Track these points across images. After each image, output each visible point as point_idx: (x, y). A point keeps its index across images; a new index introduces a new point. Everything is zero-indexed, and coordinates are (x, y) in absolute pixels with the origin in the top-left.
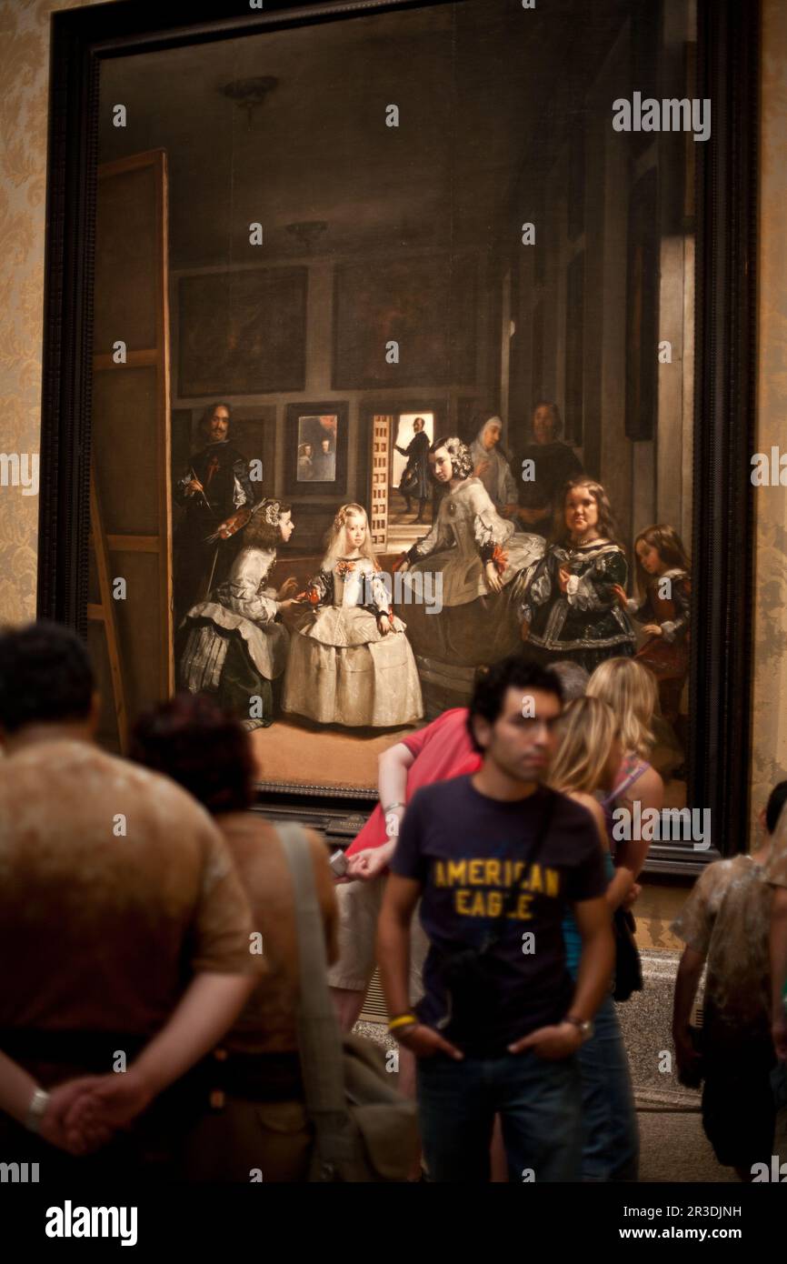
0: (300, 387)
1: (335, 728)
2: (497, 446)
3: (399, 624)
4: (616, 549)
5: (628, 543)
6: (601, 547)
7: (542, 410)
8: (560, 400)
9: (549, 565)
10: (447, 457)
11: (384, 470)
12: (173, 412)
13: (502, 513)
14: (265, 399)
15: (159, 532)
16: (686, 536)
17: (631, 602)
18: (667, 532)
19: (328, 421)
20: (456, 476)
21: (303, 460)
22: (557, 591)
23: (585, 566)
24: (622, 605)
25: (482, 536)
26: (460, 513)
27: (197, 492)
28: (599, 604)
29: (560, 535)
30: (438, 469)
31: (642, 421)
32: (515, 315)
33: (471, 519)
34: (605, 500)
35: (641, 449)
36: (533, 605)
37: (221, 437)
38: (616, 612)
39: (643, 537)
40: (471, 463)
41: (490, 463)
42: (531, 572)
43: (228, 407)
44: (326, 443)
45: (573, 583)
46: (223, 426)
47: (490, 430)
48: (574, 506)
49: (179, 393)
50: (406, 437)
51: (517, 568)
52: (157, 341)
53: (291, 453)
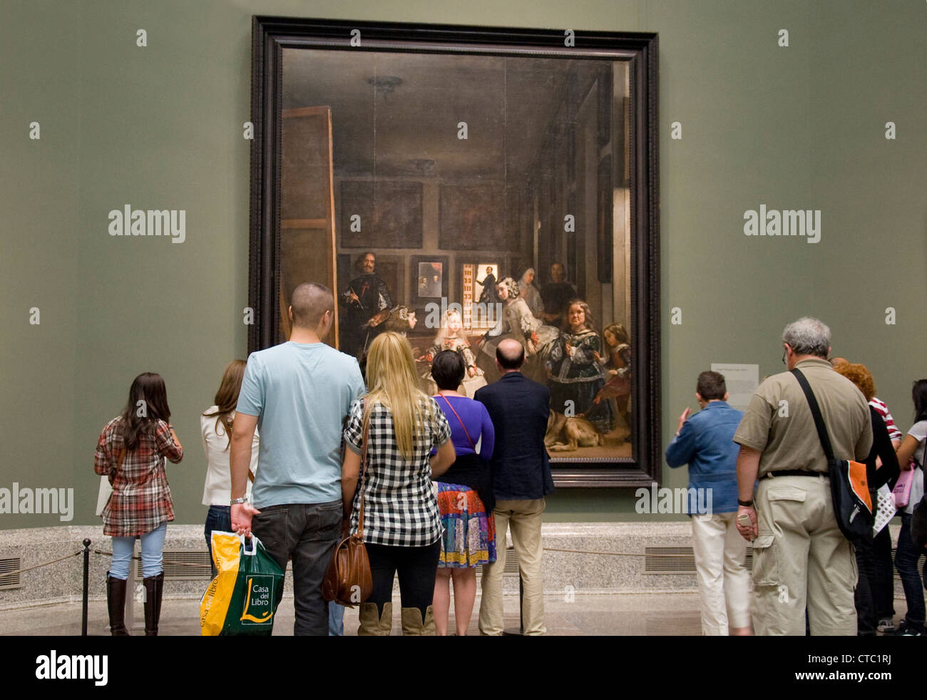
0: (419, 244)
2: (533, 283)
3: (480, 372)
4: (594, 334)
5: (600, 332)
6: (587, 333)
7: (556, 266)
8: (565, 262)
9: (561, 341)
10: (506, 287)
11: (470, 292)
12: (339, 256)
13: (536, 316)
14: (398, 252)
16: (628, 329)
17: (601, 359)
18: (619, 326)
19: (438, 266)
20: (510, 297)
21: (422, 286)
22: (565, 354)
23: (579, 342)
24: (598, 361)
25: (525, 327)
26: (513, 316)
27: (355, 301)
28: (586, 360)
29: (566, 328)
30: (501, 293)
31: (606, 273)
32: (541, 219)
33: (519, 319)
34: (588, 311)
35: (606, 287)
36: (553, 361)
37: (370, 271)
38: (595, 364)
39: (608, 328)
40: (519, 291)
41: (529, 291)
42: (551, 345)
43: (374, 255)
44: (436, 277)
45: (573, 351)
46: (371, 265)
47: (528, 275)
48: (573, 313)
49: (342, 244)
50: (482, 275)
51: (544, 343)
52: (326, 215)
53: (414, 282)
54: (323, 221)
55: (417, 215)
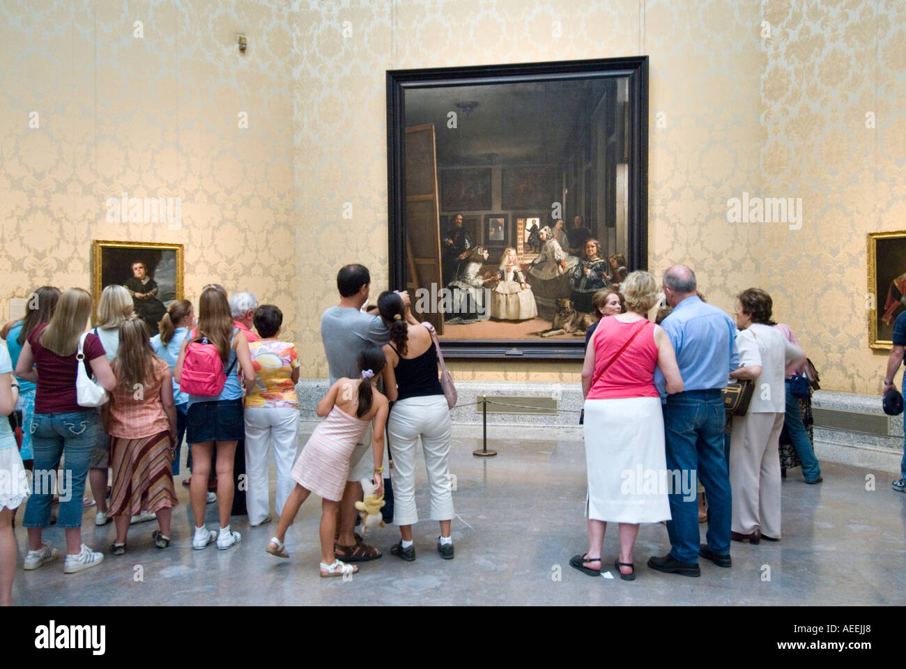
0: (490, 208)
1: (506, 320)
2: (562, 229)
3: (528, 286)
4: (603, 261)
5: (607, 259)
6: (598, 260)
7: (577, 218)
8: (583, 215)
9: (580, 266)
10: (544, 232)
11: (522, 236)
12: (441, 217)
13: (564, 250)
14: (477, 213)
15: (436, 258)
16: (626, 256)
17: (608, 277)
18: (620, 255)
19: (501, 220)
20: (547, 238)
21: (491, 233)
22: (583, 274)
23: (593, 266)
24: (605, 278)
25: (557, 257)
26: (549, 250)
27: (451, 244)
28: (597, 278)
29: (584, 257)
30: (541, 236)
31: (611, 221)
32: (568, 187)
33: (553, 252)
34: (599, 246)
35: (611, 230)
36: (576, 279)
37: (460, 225)
38: (603, 280)
39: (612, 257)
40: (552, 234)
41: (560, 234)
42: (574, 268)
43: (462, 215)
44: (500, 228)
45: (589, 272)
46: (460, 221)
47: (559, 224)
48: (588, 247)
49: (442, 209)
50: (529, 225)
51: (569, 267)
52: (433, 192)
53: (487, 231)
54: (431, 196)
55: (488, 189)
